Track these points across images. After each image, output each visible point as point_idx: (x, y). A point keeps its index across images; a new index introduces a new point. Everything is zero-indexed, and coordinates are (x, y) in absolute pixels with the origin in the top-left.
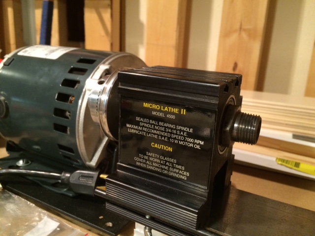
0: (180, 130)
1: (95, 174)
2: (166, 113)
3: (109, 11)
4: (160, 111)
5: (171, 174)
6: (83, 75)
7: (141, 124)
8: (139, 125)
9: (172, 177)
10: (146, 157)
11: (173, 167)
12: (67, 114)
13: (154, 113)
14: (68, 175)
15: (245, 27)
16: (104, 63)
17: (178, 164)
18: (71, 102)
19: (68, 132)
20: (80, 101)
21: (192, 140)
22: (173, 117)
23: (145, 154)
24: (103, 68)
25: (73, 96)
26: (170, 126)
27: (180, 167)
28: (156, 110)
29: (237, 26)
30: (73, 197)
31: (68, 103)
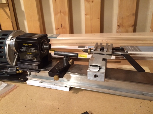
0: (32, 49)
1: (15, 68)
2: (28, 45)
3: (8, 8)
4: (27, 45)
5: (32, 59)
6: (5, 39)
7: (24, 49)
8: (23, 49)
9: (33, 60)
10: (26, 56)
11: (33, 57)
12: (2, 52)
13: (26, 46)
14: (6, 70)
15: (62, 11)
16: (11, 35)
17: (33, 56)
18: (2, 48)
19: (4, 58)
20: (6, 48)
21: (35, 51)
22: (30, 46)
23: (26, 55)
24: (10, 37)
25: (3, 46)
26: (30, 48)
27: (34, 57)
28: (26, 45)
29: (59, 11)
30: (9, 76)
31: (2, 49)
